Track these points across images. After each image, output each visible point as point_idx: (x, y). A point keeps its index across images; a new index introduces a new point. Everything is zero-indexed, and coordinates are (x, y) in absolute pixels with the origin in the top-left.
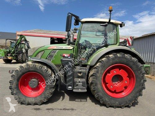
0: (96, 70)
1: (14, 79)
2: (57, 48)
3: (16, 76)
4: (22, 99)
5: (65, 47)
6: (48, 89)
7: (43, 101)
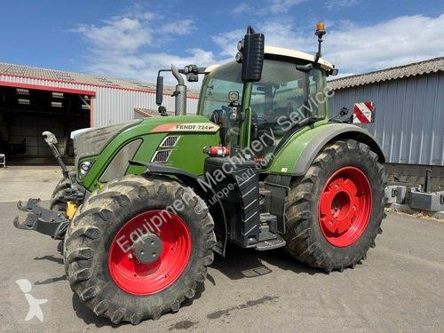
0: (308, 185)
1: (96, 245)
2: (179, 130)
3: (102, 232)
4: (123, 306)
5: (200, 124)
6: (201, 255)
7: (187, 296)
